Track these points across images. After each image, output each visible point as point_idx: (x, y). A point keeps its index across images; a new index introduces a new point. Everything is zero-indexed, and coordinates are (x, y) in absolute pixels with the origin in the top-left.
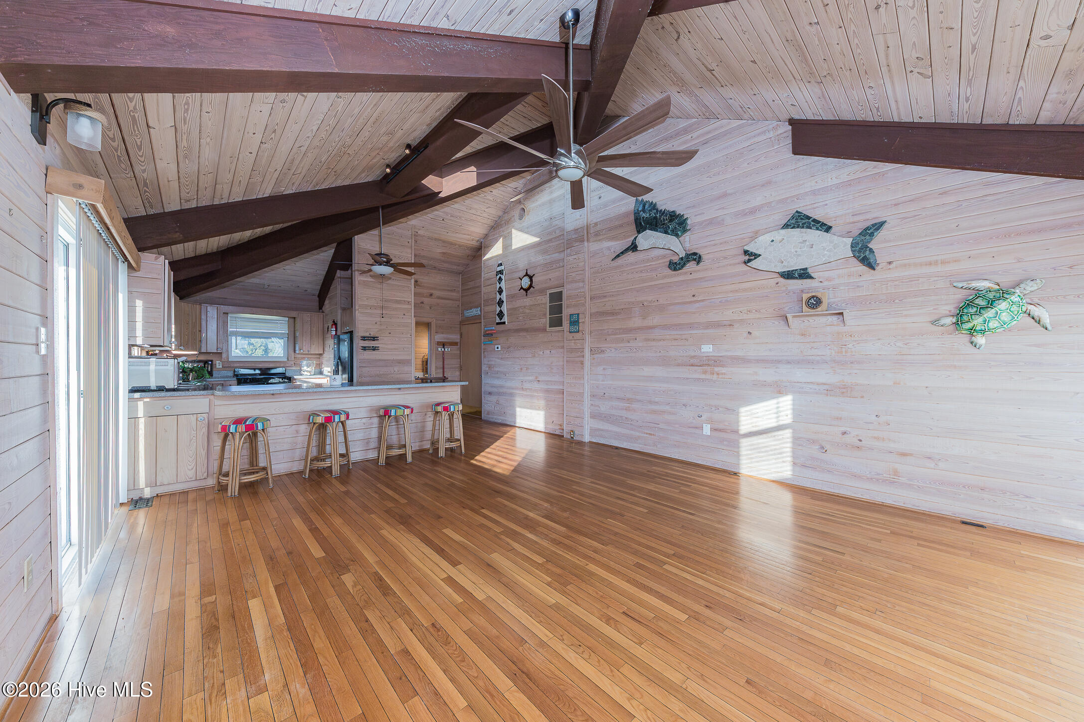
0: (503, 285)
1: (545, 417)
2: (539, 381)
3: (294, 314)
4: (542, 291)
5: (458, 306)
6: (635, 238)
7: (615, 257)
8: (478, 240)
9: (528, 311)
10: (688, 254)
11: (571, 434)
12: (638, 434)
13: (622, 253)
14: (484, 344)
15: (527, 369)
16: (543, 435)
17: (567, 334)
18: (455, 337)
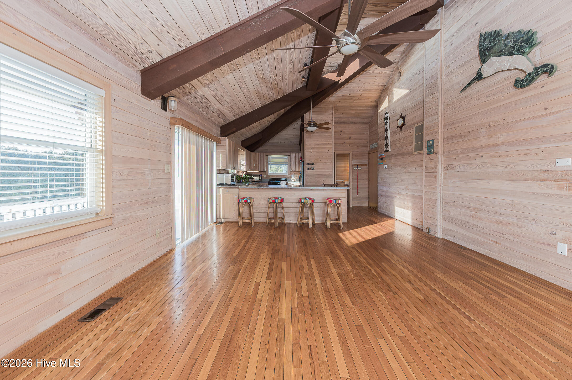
0: (388, 126)
1: (412, 215)
2: (408, 189)
3: (288, 154)
4: (410, 127)
5: (367, 142)
6: (480, 69)
7: (463, 90)
8: (375, 101)
9: (402, 141)
10: (536, 68)
11: (428, 230)
12: (483, 240)
13: (469, 84)
14: (379, 165)
15: (402, 181)
16: (411, 227)
17: (425, 155)
18: (366, 161)
